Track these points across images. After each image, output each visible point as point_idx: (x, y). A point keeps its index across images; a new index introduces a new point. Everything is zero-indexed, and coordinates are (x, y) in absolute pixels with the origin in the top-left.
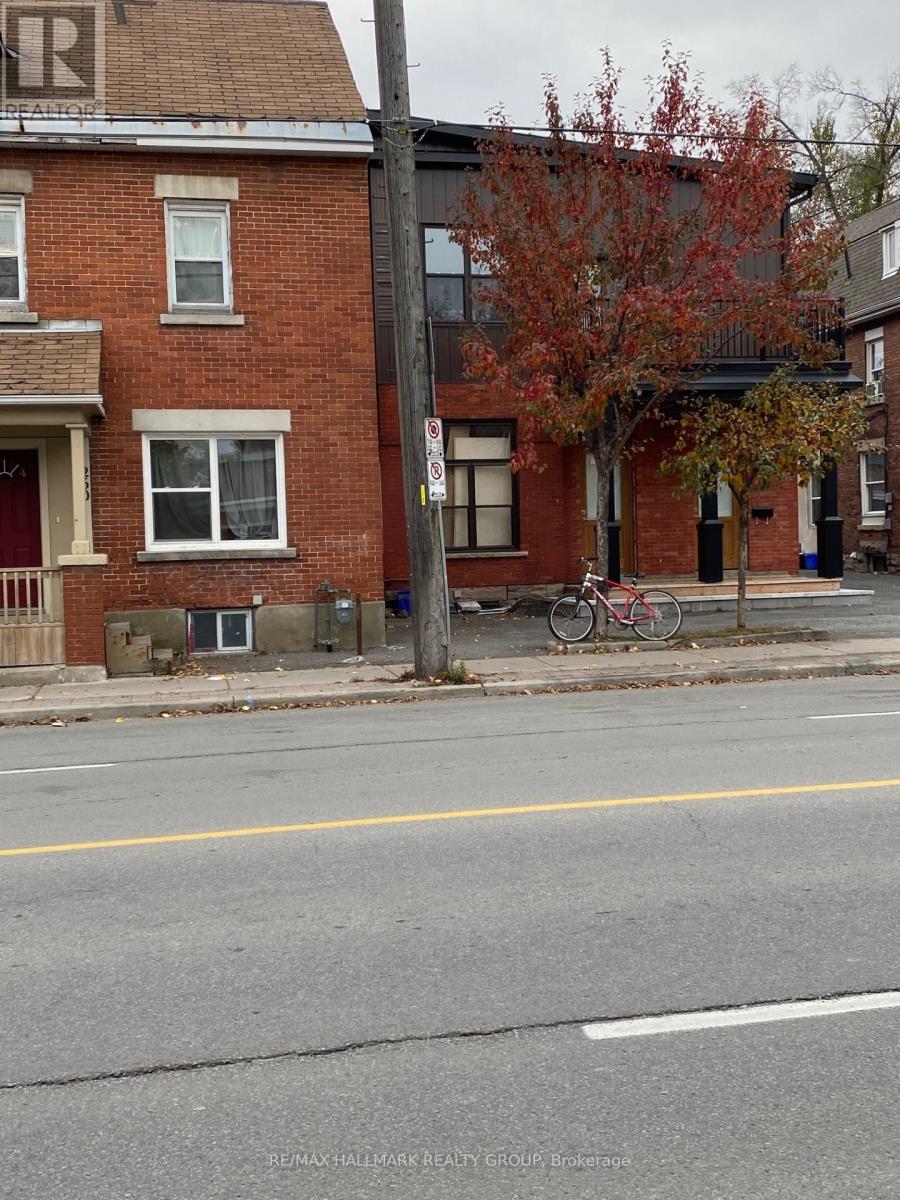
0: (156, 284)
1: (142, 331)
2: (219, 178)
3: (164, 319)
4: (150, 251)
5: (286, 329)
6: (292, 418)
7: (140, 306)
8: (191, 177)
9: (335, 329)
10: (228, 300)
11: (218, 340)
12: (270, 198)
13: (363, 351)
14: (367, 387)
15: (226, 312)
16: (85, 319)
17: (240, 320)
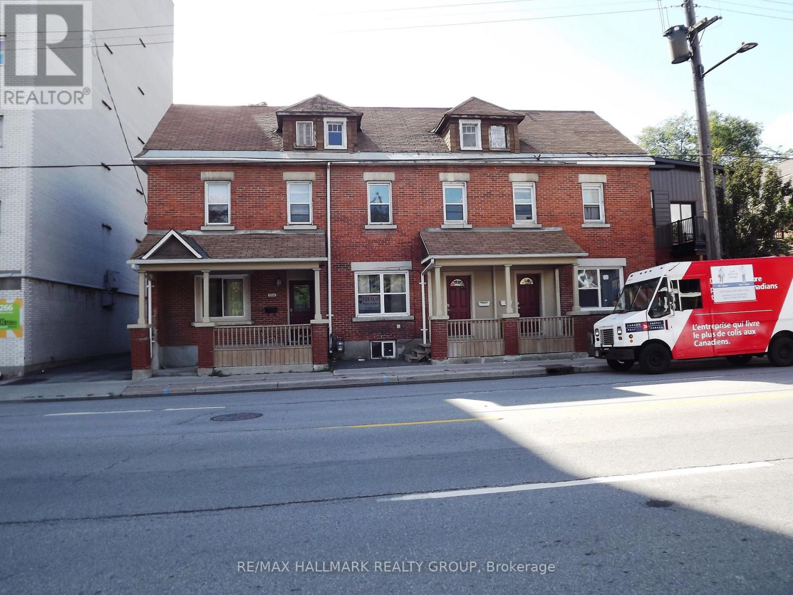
0: (580, 213)
1: (576, 231)
2: (600, 175)
3: (583, 226)
4: (577, 201)
5: (623, 229)
6: (627, 261)
7: (574, 221)
8: (590, 175)
9: (640, 228)
10: (602, 218)
11: (601, 232)
12: (617, 182)
13: (650, 236)
14: (652, 249)
15: (602, 223)
16: (557, 226)
17: (608, 225)
